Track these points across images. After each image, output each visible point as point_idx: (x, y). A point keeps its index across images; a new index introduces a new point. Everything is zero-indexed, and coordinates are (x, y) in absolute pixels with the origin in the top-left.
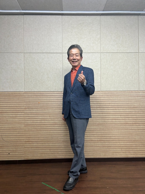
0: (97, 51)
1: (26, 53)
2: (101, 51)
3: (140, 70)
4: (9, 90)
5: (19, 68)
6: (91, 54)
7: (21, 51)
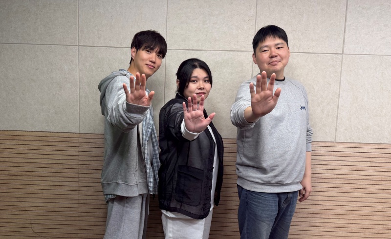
1: (85, 47)
3: (340, 96)
4: (47, 128)
5: (68, 80)
7: (73, 41)
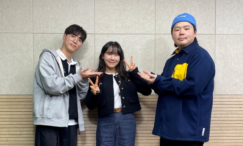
0: (149, 31)
1: (37, 34)
2: (156, 32)
4: (10, 92)
5: (25, 57)
6: (140, 35)
7: (29, 30)
